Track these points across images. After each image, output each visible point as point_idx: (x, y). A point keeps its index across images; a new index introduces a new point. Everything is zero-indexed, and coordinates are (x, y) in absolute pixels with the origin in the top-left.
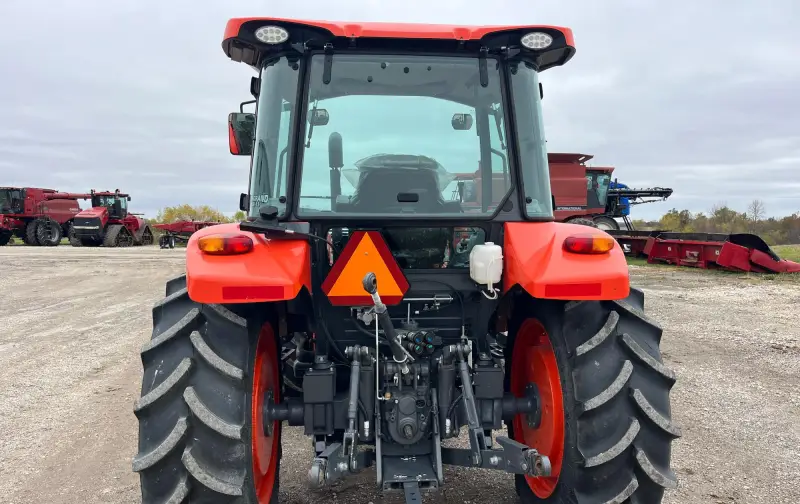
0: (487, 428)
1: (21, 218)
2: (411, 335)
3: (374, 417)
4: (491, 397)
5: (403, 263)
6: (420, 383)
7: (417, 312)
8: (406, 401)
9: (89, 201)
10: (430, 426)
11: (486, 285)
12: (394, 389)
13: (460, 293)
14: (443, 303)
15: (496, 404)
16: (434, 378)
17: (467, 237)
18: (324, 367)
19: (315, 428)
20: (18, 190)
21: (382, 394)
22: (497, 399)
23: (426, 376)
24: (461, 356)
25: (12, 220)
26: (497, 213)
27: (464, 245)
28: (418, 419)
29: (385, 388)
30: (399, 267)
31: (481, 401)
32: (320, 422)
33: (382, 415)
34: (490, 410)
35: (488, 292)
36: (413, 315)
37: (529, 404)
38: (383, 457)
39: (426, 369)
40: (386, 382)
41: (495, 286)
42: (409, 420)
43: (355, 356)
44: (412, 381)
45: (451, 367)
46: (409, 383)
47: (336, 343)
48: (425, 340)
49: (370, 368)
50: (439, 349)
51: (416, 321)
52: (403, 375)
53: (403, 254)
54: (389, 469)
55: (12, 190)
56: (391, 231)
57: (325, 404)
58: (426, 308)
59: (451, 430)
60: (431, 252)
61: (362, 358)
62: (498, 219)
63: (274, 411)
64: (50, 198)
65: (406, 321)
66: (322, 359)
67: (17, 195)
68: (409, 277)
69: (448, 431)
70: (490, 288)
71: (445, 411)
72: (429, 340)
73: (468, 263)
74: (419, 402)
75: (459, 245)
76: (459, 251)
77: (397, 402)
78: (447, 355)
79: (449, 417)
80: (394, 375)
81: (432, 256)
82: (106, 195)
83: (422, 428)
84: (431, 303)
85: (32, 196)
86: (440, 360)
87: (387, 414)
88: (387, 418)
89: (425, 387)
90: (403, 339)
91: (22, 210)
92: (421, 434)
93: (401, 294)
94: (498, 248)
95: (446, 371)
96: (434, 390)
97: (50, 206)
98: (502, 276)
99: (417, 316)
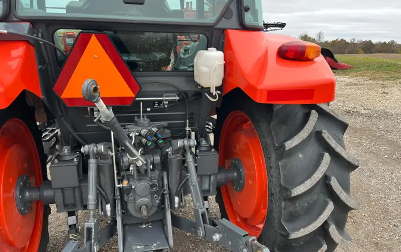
0: (206, 195)
2: (144, 132)
3: (115, 200)
4: (209, 174)
5: (133, 66)
6: (153, 170)
7: (149, 109)
8: (141, 186)
10: (163, 202)
11: (209, 88)
12: (130, 177)
13: (186, 93)
14: (170, 102)
15: (212, 178)
16: (165, 164)
17: (188, 44)
18: (68, 158)
19: (66, 206)
21: (120, 181)
22: (213, 174)
23: (157, 165)
24: (187, 149)
26: (219, 20)
27: (186, 51)
28: (152, 198)
29: (123, 176)
30: (129, 70)
31: (200, 177)
32: (69, 201)
33: (122, 199)
34: (207, 182)
35: (211, 94)
36: (145, 111)
37: (235, 174)
38: (124, 226)
39: (157, 158)
40: (123, 171)
41: (217, 88)
42: (146, 200)
44: (146, 171)
45: (179, 157)
46: (143, 172)
47: (80, 136)
48: (156, 136)
49: (109, 161)
50: (168, 141)
51: (148, 117)
52: (137, 166)
53: (133, 58)
54: (129, 239)
56: (122, 37)
57: (74, 188)
58: (156, 105)
59: (179, 204)
60: (159, 56)
61: (99, 155)
62: (220, 26)
63: (27, 194)
65: (139, 117)
66: (66, 151)
68: (140, 80)
69: (176, 205)
70: (213, 91)
71: (174, 191)
72: (159, 136)
73: (193, 66)
74: (152, 186)
75: (182, 50)
76: (182, 56)
77: (133, 187)
78: (175, 148)
79: (176, 195)
80: (130, 166)
81: (160, 60)
83: (156, 205)
84: (160, 102)
86: (169, 150)
87: (125, 196)
88: (126, 200)
89: (157, 172)
90: (136, 136)
92: (155, 209)
93: (134, 96)
94: (220, 54)
95: (175, 159)
96: (165, 173)
98: (224, 80)
99: (149, 112)
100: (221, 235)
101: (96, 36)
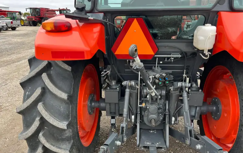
0: (192, 119)
1: (40, 17)
2: (157, 76)
3: (137, 114)
4: (196, 105)
5: (155, 36)
6: (160, 99)
7: (161, 62)
8: (153, 108)
9: (59, 12)
10: (164, 119)
11: (203, 51)
12: (146, 102)
13: (186, 53)
14: (175, 58)
15: (198, 108)
16: (168, 97)
17: (189, 21)
18: (114, 87)
19: (111, 113)
20: (38, 8)
21: (141, 103)
22: (199, 106)
23: (163, 96)
24: (184, 88)
25: (37, 18)
26: (215, 6)
27: (188, 26)
28: (158, 116)
29: (143, 101)
30: (152, 38)
31: (190, 107)
32: (113, 111)
33: (141, 114)
34: (194, 111)
35: (204, 55)
36: (159, 63)
37: (215, 108)
38: (140, 129)
39: (164, 92)
40: (143, 98)
41: (209, 51)
42: (154, 116)
43: (127, 87)
44: (156, 99)
45: (177, 93)
46: (154, 99)
47: (121, 75)
48: (164, 79)
49: (136, 91)
50: (172, 83)
51: (160, 67)
52: (151, 96)
53: (155, 31)
54: (143, 137)
55: (36, 8)
56: (150, 19)
57: (115, 104)
58: (166, 60)
59: (175, 122)
60: (170, 30)
61: (131, 87)
62: (215, 9)
63: (93, 104)
64: (48, 11)
65: (155, 67)
66: (114, 83)
67: (37, 10)
68: (158, 44)
69: (173, 123)
70: (206, 53)
71: (172, 113)
72: (167, 79)
73: (193, 36)
74: (159, 109)
75: (185, 26)
76: (185, 29)
77: (148, 107)
78: (176, 87)
79: (173, 116)
80: (147, 95)
81: (171, 32)
82: (64, 10)
83: (160, 120)
84: (168, 58)
85: (42, 10)
86: (172, 88)
87: (143, 112)
88: (143, 114)
89: (163, 101)
90: (152, 78)
91: (40, 15)
92: (159, 123)
93: (153, 54)
94: (214, 28)
95: (175, 94)
96: (167, 102)
97: (48, 14)
98: (215, 45)
99: (161, 64)
100: (202, 146)
101: (136, 19)
